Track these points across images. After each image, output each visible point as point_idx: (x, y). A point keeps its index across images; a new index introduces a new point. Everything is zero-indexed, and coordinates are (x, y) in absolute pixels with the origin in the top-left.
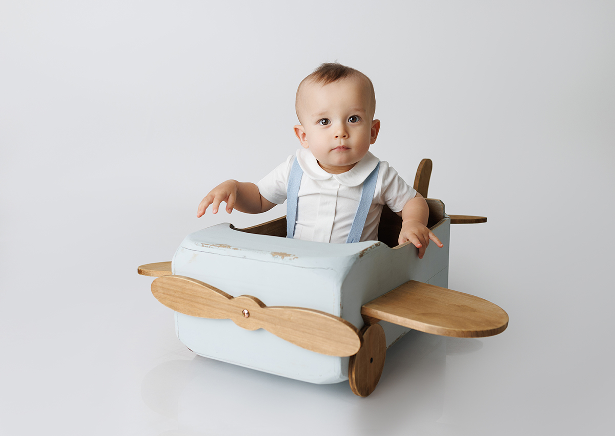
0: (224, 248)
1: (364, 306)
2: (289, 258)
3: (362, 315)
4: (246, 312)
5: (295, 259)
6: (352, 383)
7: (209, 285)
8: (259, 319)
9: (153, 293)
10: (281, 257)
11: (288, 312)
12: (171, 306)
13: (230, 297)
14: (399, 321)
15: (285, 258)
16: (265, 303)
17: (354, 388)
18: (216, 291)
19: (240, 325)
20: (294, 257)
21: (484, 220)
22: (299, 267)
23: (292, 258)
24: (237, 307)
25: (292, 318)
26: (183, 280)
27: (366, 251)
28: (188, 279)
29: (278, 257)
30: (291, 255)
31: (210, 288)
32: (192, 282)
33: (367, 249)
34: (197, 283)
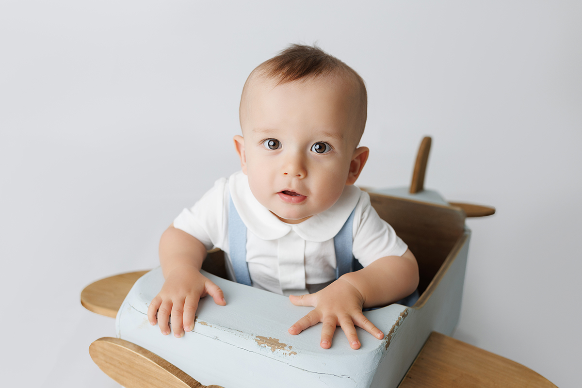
2: (282, 351)
5: (293, 355)
9: (92, 357)
10: (270, 348)
13: (197, 386)
15: (277, 351)
18: (177, 375)
20: (290, 352)
23: (288, 353)
26: (131, 352)
27: (393, 333)
28: (138, 352)
29: (265, 346)
30: (286, 345)
31: (167, 369)
32: (143, 357)
33: (394, 328)
34: (149, 360)
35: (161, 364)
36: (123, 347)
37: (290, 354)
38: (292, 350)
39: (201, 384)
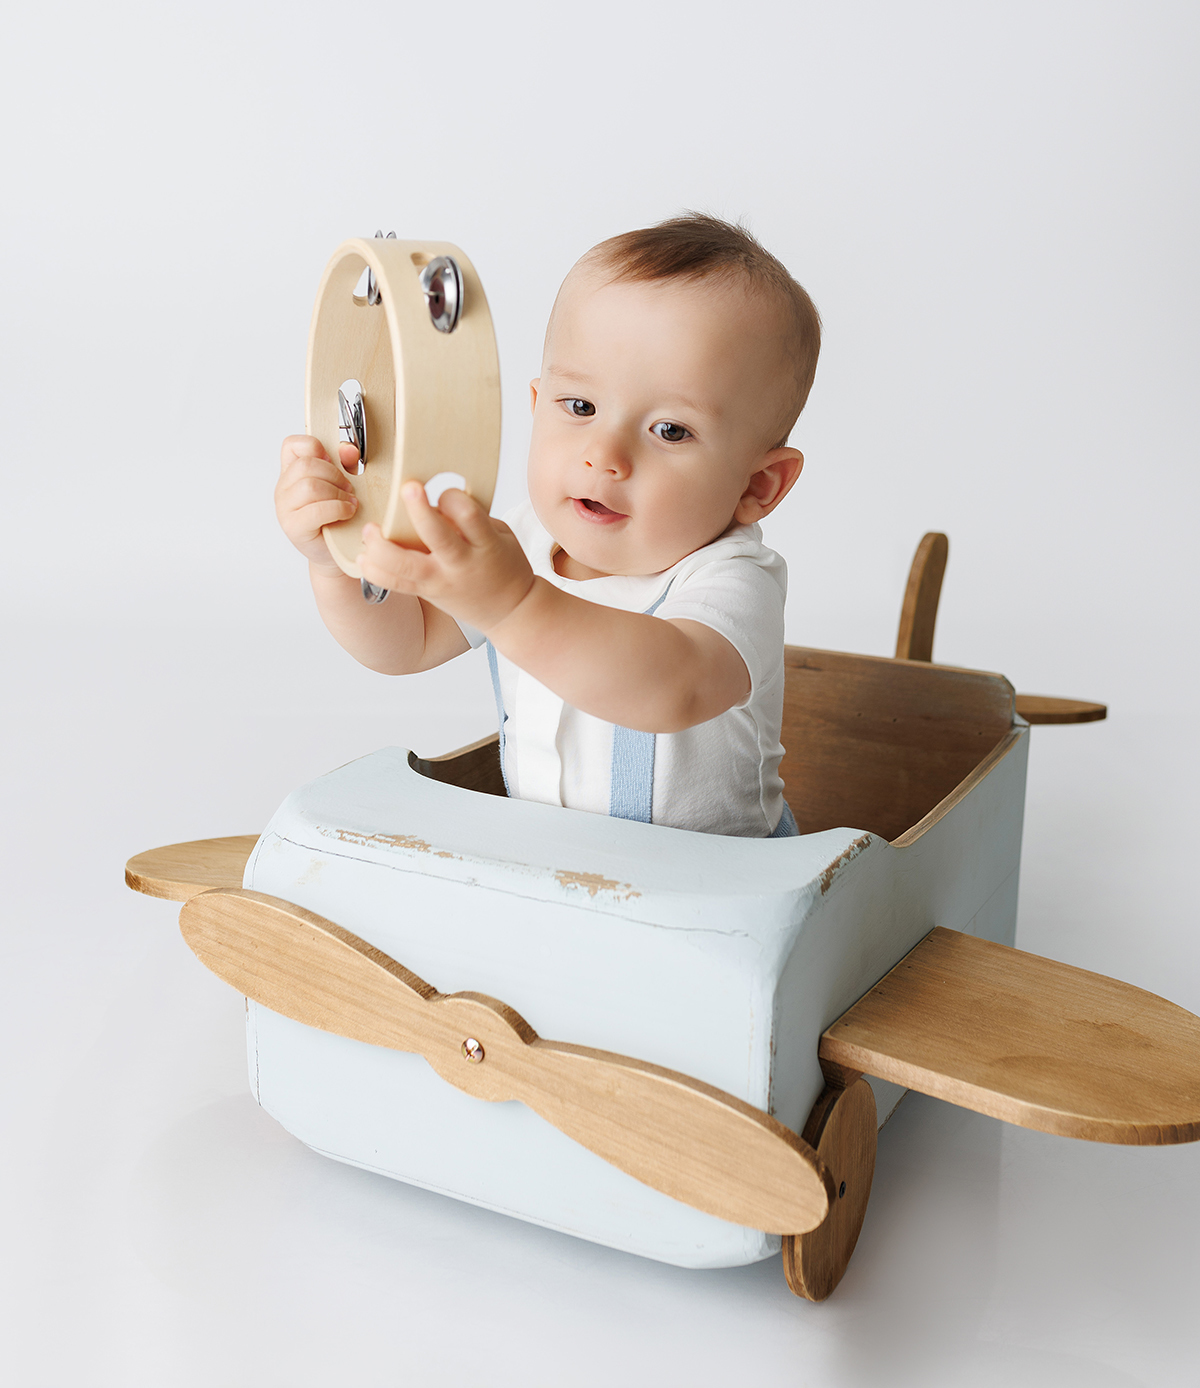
0: (410, 851)
1: (827, 1035)
2: (611, 893)
3: (819, 1058)
4: (472, 1044)
5: (632, 898)
6: (793, 1267)
7: (365, 944)
8: (511, 1075)
9: (184, 934)
10: (586, 889)
11: (609, 1071)
12: (237, 983)
13: (429, 992)
14: (938, 1086)
15: (601, 893)
16: (534, 1028)
17: (798, 1282)
18: (387, 967)
19: (450, 1078)
20: (627, 892)
21: (1098, 714)
22: (642, 923)
23: (623, 895)
24: (448, 1025)
25: (618, 1093)
26: (286, 917)
27: (836, 869)
28: (302, 916)
29: (576, 887)
30: (617, 883)
31: (366, 954)
32: (314, 927)
33: (839, 861)
34: (327, 934)
35: (353, 944)
36: (269, 906)
37: (627, 897)
38: (631, 890)
39: (436, 991)
